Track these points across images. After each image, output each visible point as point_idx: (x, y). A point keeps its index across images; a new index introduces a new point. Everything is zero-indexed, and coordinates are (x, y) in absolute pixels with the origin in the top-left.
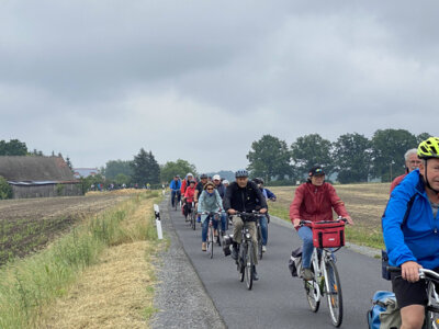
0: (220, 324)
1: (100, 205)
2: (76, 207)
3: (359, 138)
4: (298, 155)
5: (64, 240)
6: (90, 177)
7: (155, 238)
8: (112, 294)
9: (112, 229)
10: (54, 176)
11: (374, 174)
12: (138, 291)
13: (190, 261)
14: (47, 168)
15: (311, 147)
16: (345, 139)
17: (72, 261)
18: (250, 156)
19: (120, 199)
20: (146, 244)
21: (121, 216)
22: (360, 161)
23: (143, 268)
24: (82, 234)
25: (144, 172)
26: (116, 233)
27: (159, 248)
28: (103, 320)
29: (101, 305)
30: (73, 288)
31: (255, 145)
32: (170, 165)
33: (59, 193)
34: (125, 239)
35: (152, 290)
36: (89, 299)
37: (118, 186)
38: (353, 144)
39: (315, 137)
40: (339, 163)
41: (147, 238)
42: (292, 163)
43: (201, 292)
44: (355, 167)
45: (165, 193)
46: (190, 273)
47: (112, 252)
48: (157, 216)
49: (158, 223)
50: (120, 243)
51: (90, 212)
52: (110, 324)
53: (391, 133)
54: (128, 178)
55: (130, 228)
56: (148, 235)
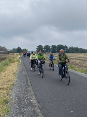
0: (28, 76)
1: (11, 56)
2: (7, 56)
3: (55, 46)
4: (45, 48)
5: (4, 62)
6: (10, 51)
7: (19, 62)
8: (11, 71)
9: (12, 60)
10: (3, 51)
11: (57, 52)
12: (15, 71)
13: (25, 66)
14: (2, 49)
15: (47, 47)
16: (52, 46)
17: (4, 65)
18: (37, 48)
19: (14, 55)
20: (17, 63)
21: (14, 58)
22: (55, 50)
23: (16, 67)
24: (7, 61)
25: (19, 50)
26: (13, 61)
27: (20, 63)
28: (8, 75)
29: (8, 73)
30: (4, 70)
31: (38, 47)
32: (23, 49)
33: (4, 53)
34: (14, 62)
35: (17, 70)
36: (6, 72)
37: (14, 53)
38: (54, 47)
39: (48, 46)
40: (51, 50)
41: (18, 62)
42: (44, 50)
43: (26, 71)
44: (54, 51)
45: (22, 54)
46: (24, 68)
47: (12, 64)
48: (20, 58)
49: (20, 59)
50: (13, 62)
51: (9, 57)
52: (9, 76)
53: (60, 45)
54: (16, 51)
55: (15, 60)
56: (18, 61)
